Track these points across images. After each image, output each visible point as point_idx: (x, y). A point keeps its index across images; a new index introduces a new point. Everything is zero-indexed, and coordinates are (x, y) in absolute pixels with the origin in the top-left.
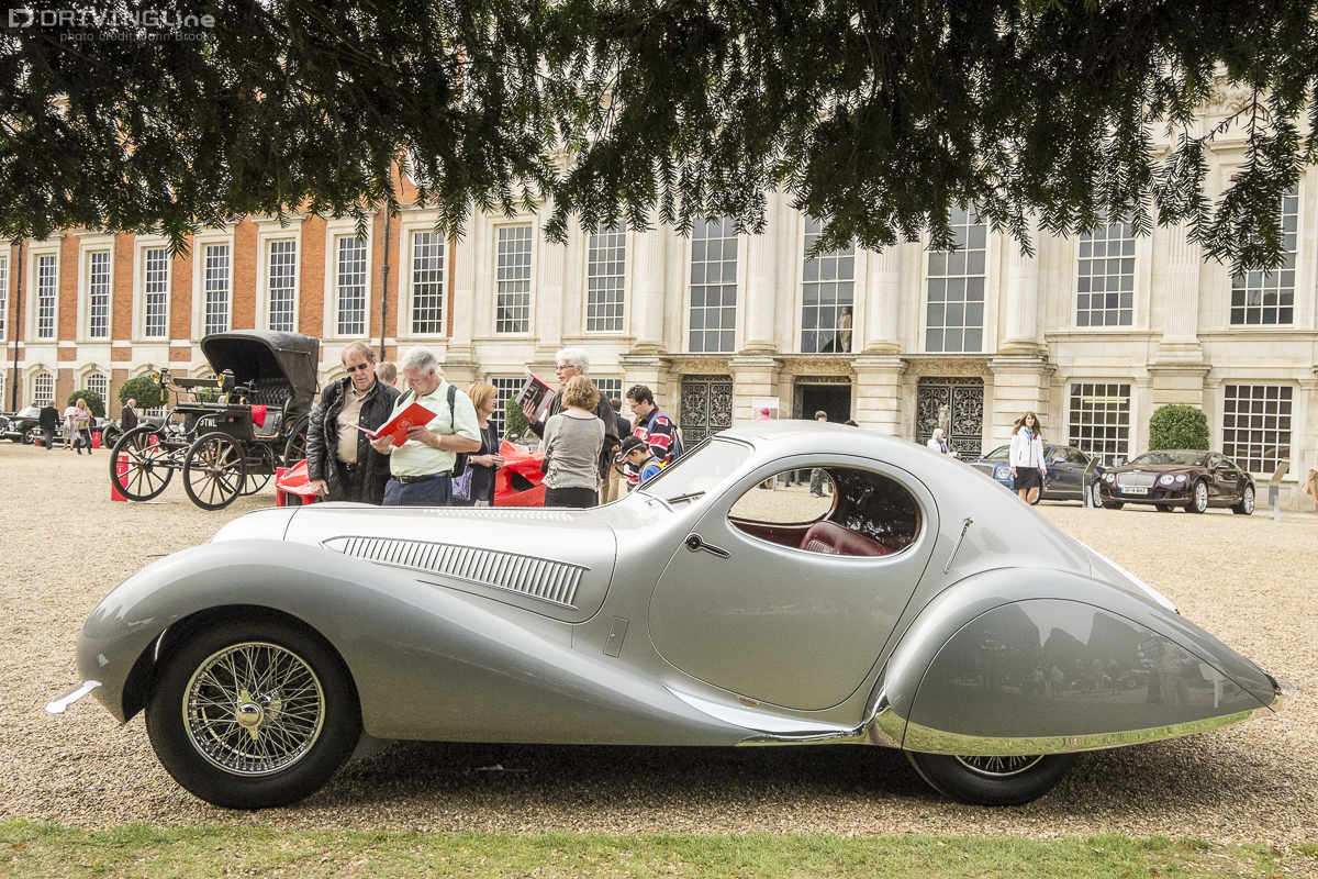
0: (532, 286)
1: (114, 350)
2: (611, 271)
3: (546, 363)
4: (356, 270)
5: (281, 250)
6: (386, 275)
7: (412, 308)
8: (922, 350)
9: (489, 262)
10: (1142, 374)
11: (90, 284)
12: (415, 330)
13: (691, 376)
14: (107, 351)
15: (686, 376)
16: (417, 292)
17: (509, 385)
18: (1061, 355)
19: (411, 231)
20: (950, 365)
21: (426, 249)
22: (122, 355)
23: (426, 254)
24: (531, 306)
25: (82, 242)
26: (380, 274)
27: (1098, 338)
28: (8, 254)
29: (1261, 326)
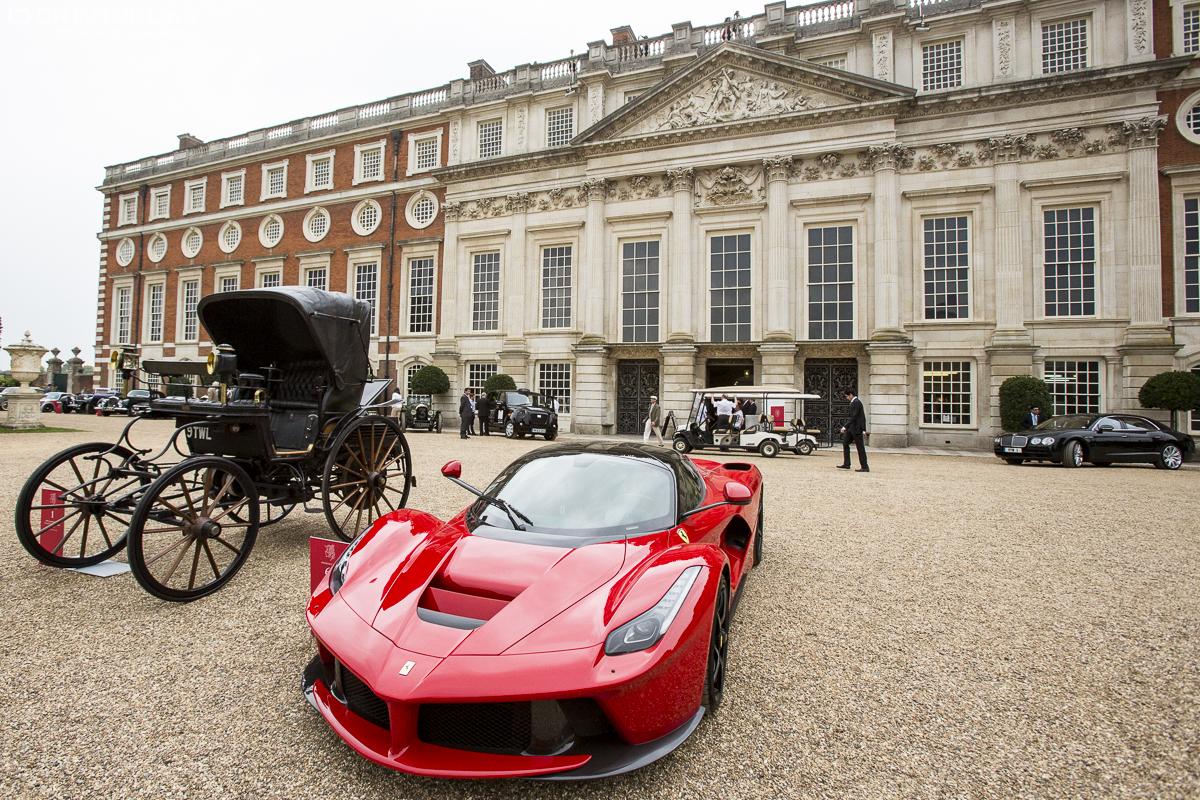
0: (500, 296)
1: (200, 348)
2: (560, 284)
3: (511, 352)
4: (369, 288)
5: (315, 276)
6: (390, 291)
7: (409, 314)
9: (467, 279)
10: (980, 354)
11: (185, 304)
12: (412, 330)
13: (625, 361)
14: (195, 349)
15: (621, 361)
16: (413, 303)
17: (483, 369)
18: (917, 339)
19: (409, 259)
21: (420, 271)
23: (420, 275)
24: (500, 310)
25: (181, 275)
26: (386, 290)
27: (945, 328)
28: (132, 285)
29: (1070, 316)
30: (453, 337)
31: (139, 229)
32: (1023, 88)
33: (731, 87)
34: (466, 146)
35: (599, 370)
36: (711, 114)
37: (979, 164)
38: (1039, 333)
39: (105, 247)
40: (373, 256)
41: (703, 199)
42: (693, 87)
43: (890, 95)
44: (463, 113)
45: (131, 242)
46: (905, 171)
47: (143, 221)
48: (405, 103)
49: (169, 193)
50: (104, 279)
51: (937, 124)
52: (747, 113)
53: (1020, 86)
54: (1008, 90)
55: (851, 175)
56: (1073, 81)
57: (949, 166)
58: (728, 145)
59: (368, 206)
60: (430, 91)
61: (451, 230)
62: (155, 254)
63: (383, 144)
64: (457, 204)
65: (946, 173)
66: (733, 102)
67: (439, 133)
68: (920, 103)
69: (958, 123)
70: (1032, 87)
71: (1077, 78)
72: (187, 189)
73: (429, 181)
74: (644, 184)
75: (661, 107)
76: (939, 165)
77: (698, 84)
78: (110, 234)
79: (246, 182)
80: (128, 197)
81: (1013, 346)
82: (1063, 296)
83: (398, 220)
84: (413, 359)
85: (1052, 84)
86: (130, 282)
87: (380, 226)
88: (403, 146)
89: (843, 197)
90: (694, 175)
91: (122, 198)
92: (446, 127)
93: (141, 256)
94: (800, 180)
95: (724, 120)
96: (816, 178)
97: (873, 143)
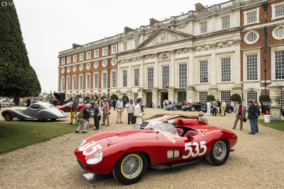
2: (137, 77)
3: (128, 91)
4: (105, 78)
6: (109, 79)
8: (179, 87)
9: (122, 76)
10: (208, 90)
12: (113, 87)
13: (148, 93)
14: (76, 91)
17: (125, 95)
18: (197, 88)
19: (112, 72)
20: (182, 90)
22: (77, 92)
23: (114, 75)
25: (73, 75)
27: (202, 85)
28: (64, 78)
29: (226, 82)
30: (119, 88)
31: (65, 66)
32: (214, 34)
33: (164, 35)
34: (121, 49)
35: (142, 95)
36: (160, 41)
37: (209, 49)
38: (219, 85)
39: (59, 69)
40: (106, 71)
41: (161, 59)
42: (158, 35)
43: (190, 37)
44: (120, 41)
45: (64, 68)
46: (196, 51)
47: (66, 64)
48: (111, 39)
49: (70, 58)
50: (59, 76)
51: (201, 41)
52: (167, 41)
53: (213, 33)
54: (211, 34)
55: (186, 53)
56: (223, 32)
57: (204, 50)
58: (163, 48)
59: (105, 61)
60: (115, 36)
61: (119, 66)
62: (68, 71)
63: (107, 47)
64: (119, 61)
65: (203, 52)
66: (164, 39)
67: (116, 45)
68: (196, 37)
69: (205, 41)
70: (216, 33)
71: (223, 31)
72: (74, 57)
73: (115, 56)
74: (150, 56)
75: (152, 40)
76: (202, 50)
77: (159, 35)
78: (60, 67)
79: (84, 56)
80: (63, 59)
81: (213, 88)
82: (225, 77)
83: (110, 64)
84: (113, 93)
85: (219, 32)
86: (64, 77)
87: (107, 65)
88: (111, 48)
89: (184, 58)
90: (158, 54)
91: (62, 59)
92: (118, 44)
93: (66, 72)
94: (177, 54)
95: (163, 43)
96: (180, 54)
97: (188, 46)
